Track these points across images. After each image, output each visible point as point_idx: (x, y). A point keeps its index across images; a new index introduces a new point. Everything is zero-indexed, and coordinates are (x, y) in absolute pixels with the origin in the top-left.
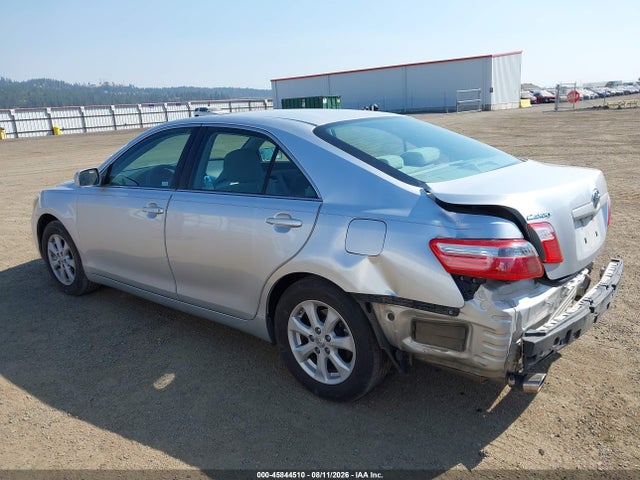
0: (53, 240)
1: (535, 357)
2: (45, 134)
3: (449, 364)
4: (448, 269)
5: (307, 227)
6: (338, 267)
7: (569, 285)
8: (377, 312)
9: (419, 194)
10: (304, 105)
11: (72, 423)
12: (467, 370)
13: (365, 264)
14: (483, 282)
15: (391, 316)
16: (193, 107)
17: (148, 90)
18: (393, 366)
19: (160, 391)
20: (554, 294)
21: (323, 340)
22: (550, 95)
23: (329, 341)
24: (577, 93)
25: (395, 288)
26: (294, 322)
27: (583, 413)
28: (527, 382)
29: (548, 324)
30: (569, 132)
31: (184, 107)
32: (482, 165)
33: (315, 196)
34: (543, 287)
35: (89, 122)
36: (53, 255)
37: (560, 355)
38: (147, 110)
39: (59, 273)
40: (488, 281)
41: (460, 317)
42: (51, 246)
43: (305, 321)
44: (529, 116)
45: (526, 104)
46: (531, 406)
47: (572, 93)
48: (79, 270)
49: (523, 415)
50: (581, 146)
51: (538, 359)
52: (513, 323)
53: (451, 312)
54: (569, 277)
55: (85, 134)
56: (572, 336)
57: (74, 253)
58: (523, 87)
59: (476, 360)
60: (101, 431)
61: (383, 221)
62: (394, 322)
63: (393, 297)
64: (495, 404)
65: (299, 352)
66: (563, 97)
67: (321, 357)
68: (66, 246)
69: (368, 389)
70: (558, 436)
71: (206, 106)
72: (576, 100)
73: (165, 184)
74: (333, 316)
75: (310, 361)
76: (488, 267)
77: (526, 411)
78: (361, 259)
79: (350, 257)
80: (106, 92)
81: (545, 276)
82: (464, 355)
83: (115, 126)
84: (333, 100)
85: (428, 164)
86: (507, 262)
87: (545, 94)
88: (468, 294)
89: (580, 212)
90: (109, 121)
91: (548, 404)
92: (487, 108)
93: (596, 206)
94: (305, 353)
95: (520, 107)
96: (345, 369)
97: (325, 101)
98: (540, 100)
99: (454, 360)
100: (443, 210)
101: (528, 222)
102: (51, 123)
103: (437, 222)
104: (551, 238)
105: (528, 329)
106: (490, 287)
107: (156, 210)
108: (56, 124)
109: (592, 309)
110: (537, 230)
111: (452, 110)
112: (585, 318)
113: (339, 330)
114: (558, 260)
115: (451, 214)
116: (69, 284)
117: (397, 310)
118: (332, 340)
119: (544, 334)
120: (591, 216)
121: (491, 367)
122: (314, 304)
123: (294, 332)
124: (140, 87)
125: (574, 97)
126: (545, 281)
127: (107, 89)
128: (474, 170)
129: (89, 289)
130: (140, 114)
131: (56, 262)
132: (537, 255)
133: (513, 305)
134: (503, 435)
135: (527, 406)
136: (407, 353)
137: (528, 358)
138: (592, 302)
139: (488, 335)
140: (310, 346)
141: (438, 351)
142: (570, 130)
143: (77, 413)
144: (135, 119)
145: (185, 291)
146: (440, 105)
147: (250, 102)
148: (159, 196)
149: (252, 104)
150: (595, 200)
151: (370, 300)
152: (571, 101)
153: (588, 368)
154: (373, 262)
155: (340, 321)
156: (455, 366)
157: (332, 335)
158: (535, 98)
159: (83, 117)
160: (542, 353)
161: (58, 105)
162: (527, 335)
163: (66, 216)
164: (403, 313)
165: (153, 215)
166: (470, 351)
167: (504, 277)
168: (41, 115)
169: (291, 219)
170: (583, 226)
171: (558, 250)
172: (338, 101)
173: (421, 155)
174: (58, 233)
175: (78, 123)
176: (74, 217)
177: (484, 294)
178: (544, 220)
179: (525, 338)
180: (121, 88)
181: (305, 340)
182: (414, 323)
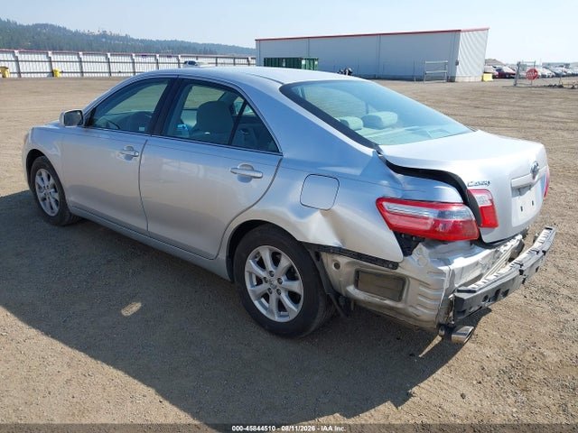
0: (41, 174)
1: (464, 311)
2: (46, 75)
3: (386, 312)
4: (391, 226)
5: (267, 179)
6: (293, 218)
7: (502, 249)
8: (325, 261)
9: (371, 155)
10: (284, 65)
11: (45, 340)
12: (402, 318)
13: (317, 216)
14: (422, 240)
15: (337, 266)
16: (182, 60)
17: (142, 41)
18: (336, 310)
19: (127, 317)
20: (487, 256)
21: (276, 282)
22: (511, 71)
23: (281, 283)
24: (535, 71)
25: (342, 240)
26: (251, 264)
27: (504, 363)
28: (455, 333)
29: (479, 283)
30: (524, 107)
31: (174, 60)
32: (434, 131)
33: (276, 151)
34: (478, 249)
35: (86, 67)
36: (40, 187)
37: (490, 311)
38: (140, 59)
39: (45, 204)
40: (427, 240)
41: (399, 271)
42: (38, 179)
43: (261, 264)
44: (489, 89)
45: (488, 78)
46: (458, 355)
47: (530, 71)
48: (62, 202)
49: (451, 362)
50: (534, 120)
51: (467, 314)
52: (447, 279)
53: (390, 266)
54: (503, 241)
55: (82, 78)
56: (500, 295)
57: (58, 187)
58: (487, 62)
59: (411, 310)
60: (70, 349)
61: (335, 178)
62: (340, 271)
63: (340, 248)
64: (427, 350)
65: (254, 291)
66: (523, 74)
67: (273, 297)
68: (52, 181)
69: (312, 329)
70: (480, 383)
71: (194, 60)
72: (534, 78)
73: (142, 129)
74: (285, 262)
75: (263, 300)
76: (428, 227)
77: (454, 358)
78: (315, 212)
79: (304, 209)
80: (104, 40)
81: (480, 238)
82: (400, 305)
83: (110, 73)
84: (312, 62)
85: (387, 127)
86: (445, 224)
87: (507, 70)
88: (407, 251)
89: (518, 182)
90: (104, 68)
91: (473, 354)
92: (451, 80)
93: (534, 177)
94: (258, 292)
95: (483, 80)
96: (293, 309)
97: (303, 62)
98: (502, 75)
99: (391, 308)
100: (392, 172)
101: (468, 188)
102: (51, 65)
103: (385, 182)
104: (489, 204)
105: (460, 286)
106: (428, 246)
107: (132, 153)
108: (56, 67)
109: (521, 272)
110: (477, 196)
111: (420, 80)
112: (513, 279)
113: (290, 275)
114: (494, 225)
115: (399, 176)
116: (53, 215)
117: (343, 260)
118: (284, 283)
119: (474, 292)
120: (529, 187)
121: (424, 318)
122: (270, 250)
123: (251, 274)
124: (135, 38)
125: (533, 74)
126: (479, 243)
127: (105, 38)
128: (426, 136)
129: (71, 221)
130: (134, 63)
131: (42, 195)
132: (474, 219)
133: (448, 263)
134: (430, 379)
135: (456, 353)
136: (349, 300)
137: (458, 312)
138: (522, 265)
139: (424, 289)
140: (264, 287)
141: (377, 300)
142: (526, 105)
143: (51, 332)
144: (129, 68)
145: (155, 229)
146: (409, 74)
147: (235, 58)
148: (136, 140)
149: (237, 61)
150: (534, 172)
151: (320, 249)
152: (530, 78)
153: (515, 323)
154: (324, 215)
155: (292, 267)
156: (392, 314)
157: (283, 279)
158: (497, 73)
159: (81, 62)
160: (471, 308)
161: (58, 49)
162: (459, 291)
163: (52, 152)
164: (349, 263)
165: (129, 158)
166: (406, 302)
167: (441, 237)
168: (43, 57)
169: (253, 170)
170: (520, 195)
171: (495, 216)
172: (316, 63)
173: (380, 119)
174: (44, 167)
175: (76, 67)
176: (60, 154)
177: (421, 251)
178: (484, 187)
179: (457, 294)
180: (118, 38)
181: (260, 281)
182: (357, 272)
